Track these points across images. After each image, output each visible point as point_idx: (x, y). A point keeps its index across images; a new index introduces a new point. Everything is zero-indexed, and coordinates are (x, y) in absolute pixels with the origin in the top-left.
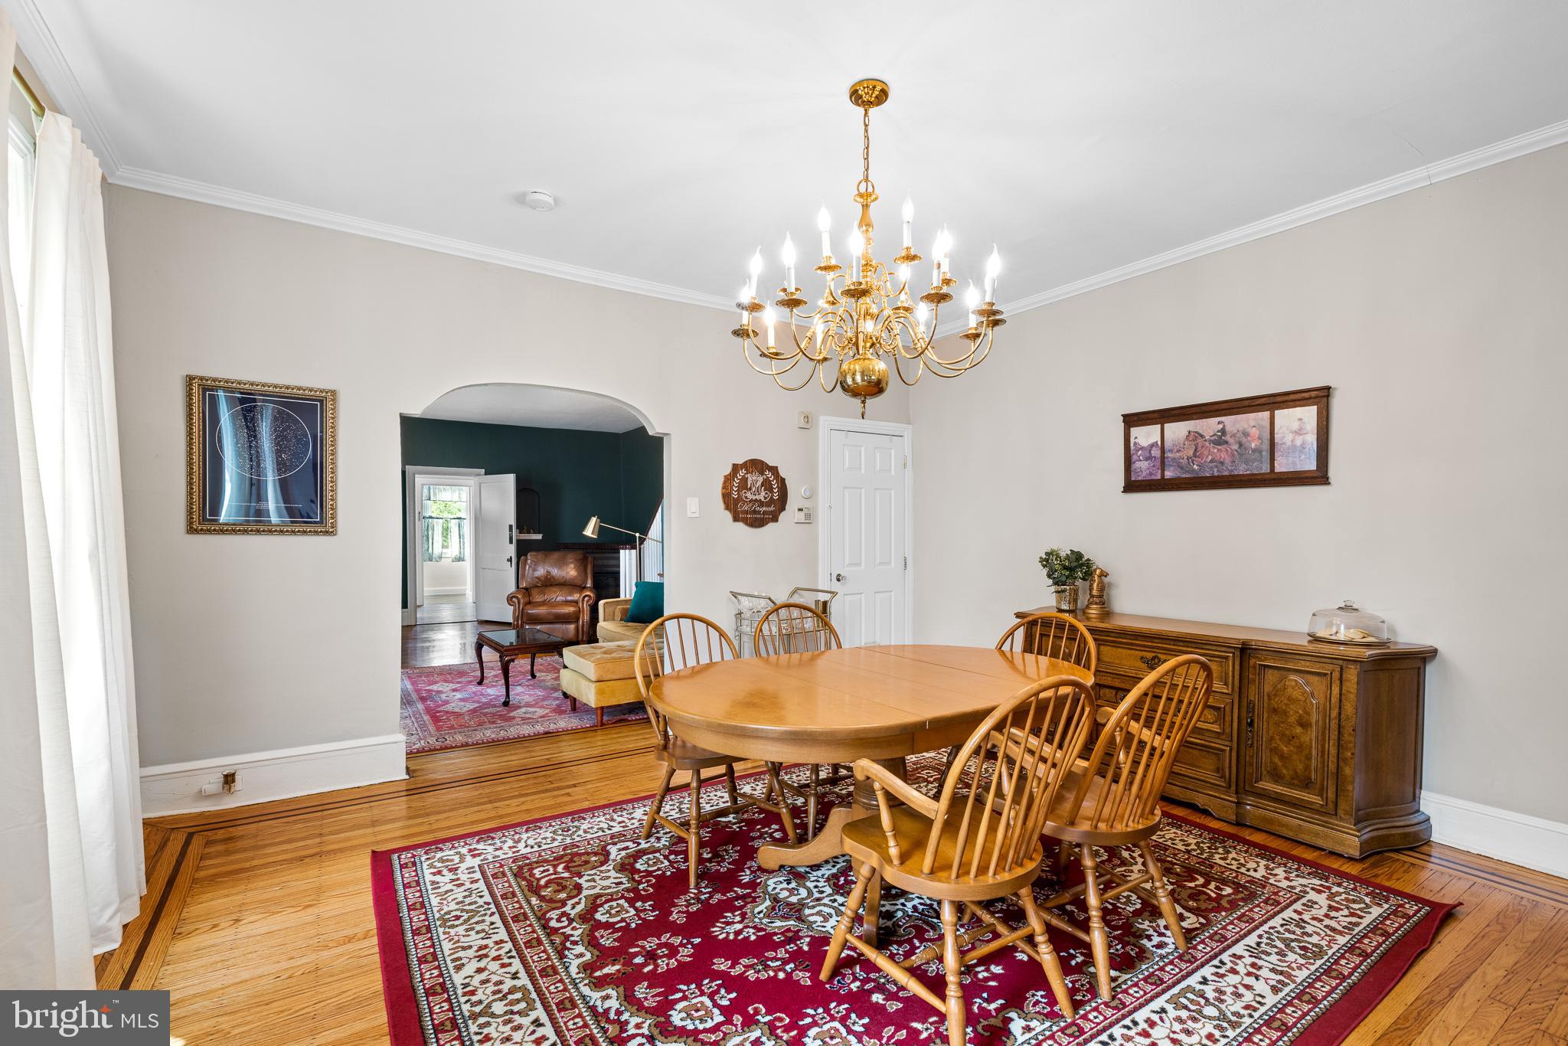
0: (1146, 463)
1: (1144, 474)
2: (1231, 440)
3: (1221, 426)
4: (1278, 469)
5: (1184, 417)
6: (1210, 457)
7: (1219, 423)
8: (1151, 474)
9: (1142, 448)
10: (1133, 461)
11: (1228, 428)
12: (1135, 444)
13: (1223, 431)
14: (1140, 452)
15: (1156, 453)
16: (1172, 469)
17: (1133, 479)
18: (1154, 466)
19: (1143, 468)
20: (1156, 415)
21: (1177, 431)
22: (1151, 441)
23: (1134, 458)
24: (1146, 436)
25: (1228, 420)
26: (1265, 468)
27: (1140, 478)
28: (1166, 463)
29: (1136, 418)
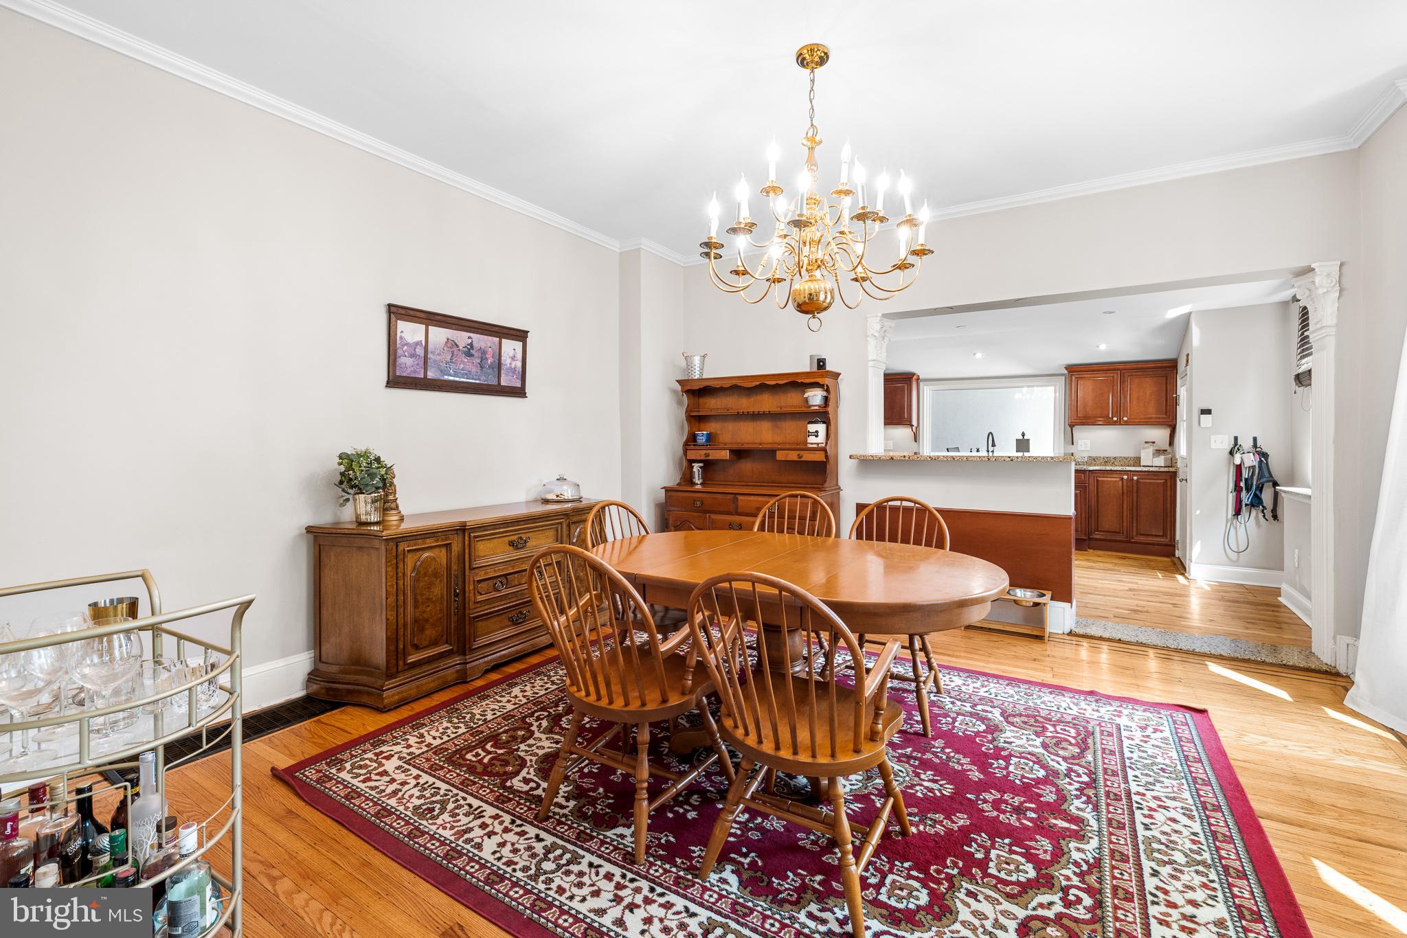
0: (411, 360)
1: (409, 371)
2: (476, 355)
3: (470, 341)
4: (503, 383)
5: (445, 325)
6: (462, 366)
7: (469, 338)
8: (415, 372)
9: (407, 344)
10: (398, 355)
11: (474, 344)
12: (401, 338)
13: (471, 344)
14: (405, 348)
15: (420, 351)
16: (433, 370)
17: (398, 374)
18: (418, 364)
19: (408, 365)
20: (422, 315)
21: (439, 335)
22: (416, 339)
23: (400, 352)
24: (410, 332)
25: (476, 337)
26: (495, 382)
27: (404, 374)
28: (429, 364)
29: (403, 312)
